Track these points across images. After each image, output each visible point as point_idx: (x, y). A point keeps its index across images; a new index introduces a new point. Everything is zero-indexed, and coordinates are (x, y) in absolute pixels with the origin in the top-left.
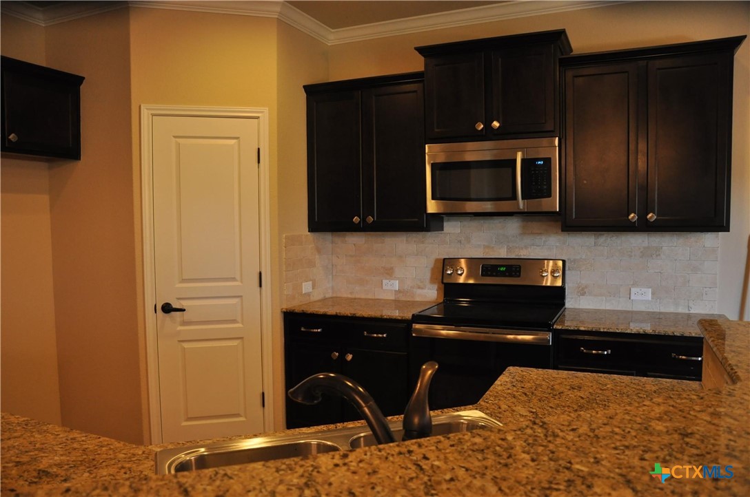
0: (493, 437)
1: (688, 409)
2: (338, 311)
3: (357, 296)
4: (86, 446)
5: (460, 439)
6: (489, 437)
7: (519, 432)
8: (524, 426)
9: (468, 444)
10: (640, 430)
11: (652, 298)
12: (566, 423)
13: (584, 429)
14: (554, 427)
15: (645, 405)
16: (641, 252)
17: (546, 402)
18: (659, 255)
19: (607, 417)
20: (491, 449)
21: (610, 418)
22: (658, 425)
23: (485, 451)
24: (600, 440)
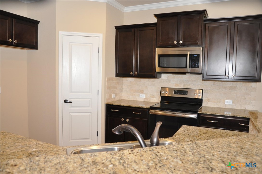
0: (179, 147)
1: (243, 140)
2: (124, 104)
3: (131, 99)
4: (43, 146)
5: (169, 147)
6: (178, 146)
7: (188, 145)
8: (190, 144)
9: (172, 148)
10: (227, 146)
11: (233, 104)
12: (203, 143)
13: (209, 145)
14: (199, 144)
15: (229, 139)
16: (230, 88)
17: (195, 137)
18: (236, 89)
19: (217, 142)
20: (179, 150)
21: (218, 142)
22: (233, 145)
23: (177, 151)
24: (214, 149)
